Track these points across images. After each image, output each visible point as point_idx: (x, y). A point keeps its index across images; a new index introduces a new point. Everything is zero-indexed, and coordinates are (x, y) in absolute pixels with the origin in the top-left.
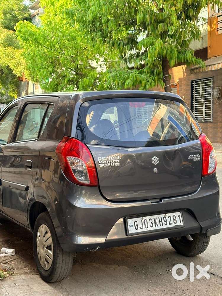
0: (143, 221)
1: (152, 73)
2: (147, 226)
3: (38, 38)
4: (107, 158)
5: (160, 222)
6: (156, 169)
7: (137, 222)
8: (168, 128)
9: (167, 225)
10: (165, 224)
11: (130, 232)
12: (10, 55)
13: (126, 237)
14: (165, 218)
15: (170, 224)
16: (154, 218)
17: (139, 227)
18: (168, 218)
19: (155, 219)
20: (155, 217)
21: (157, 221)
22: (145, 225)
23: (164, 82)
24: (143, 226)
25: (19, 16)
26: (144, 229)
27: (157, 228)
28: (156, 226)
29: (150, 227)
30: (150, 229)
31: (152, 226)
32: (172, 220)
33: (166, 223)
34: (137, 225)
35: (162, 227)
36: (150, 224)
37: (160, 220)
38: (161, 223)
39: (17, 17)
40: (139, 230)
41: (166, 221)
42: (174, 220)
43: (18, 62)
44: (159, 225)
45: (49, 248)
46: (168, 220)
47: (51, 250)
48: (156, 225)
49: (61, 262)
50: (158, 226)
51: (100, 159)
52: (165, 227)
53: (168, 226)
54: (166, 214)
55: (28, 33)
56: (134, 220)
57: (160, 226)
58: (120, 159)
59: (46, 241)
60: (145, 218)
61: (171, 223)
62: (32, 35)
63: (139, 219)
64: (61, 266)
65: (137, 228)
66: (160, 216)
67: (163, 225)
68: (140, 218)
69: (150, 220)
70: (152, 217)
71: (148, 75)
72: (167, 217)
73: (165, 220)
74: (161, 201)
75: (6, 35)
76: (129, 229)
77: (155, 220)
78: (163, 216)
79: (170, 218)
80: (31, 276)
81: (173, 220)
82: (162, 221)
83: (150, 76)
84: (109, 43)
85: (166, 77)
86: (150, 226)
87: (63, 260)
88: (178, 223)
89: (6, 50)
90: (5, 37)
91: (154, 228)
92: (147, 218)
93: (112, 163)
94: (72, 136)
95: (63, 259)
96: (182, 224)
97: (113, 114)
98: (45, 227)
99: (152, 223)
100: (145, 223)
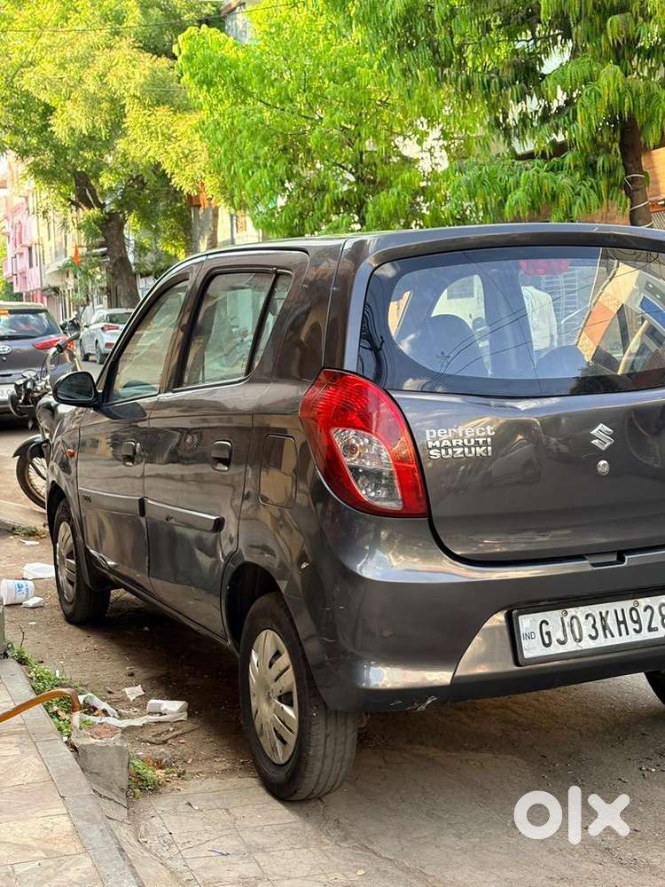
0: (567, 620)
1: (591, 168)
2: (578, 637)
3: (244, 76)
4: (454, 430)
5: (619, 623)
6: (606, 462)
7: (547, 624)
8: (642, 337)
9: (642, 633)
10: (635, 630)
11: (527, 654)
12: (162, 131)
13: (516, 668)
14: (634, 612)
15: (650, 629)
16: (601, 613)
17: (554, 639)
18: (645, 610)
19: (604, 615)
20: (603, 607)
21: (611, 622)
22: (573, 632)
23: (629, 194)
24: (565, 635)
25: (185, 14)
26: (571, 646)
27: (610, 642)
28: (606, 637)
29: (588, 638)
30: (587, 644)
31: (594, 634)
32: (657, 617)
33: (637, 627)
34: (548, 633)
35: (625, 639)
36: (587, 630)
37: (621, 619)
38: (622, 626)
39: (179, 16)
40: (556, 649)
41: (638, 622)
42: (663, 617)
43: (187, 152)
44: (616, 632)
45: (286, 698)
46: (645, 617)
47: (290, 704)
48: (607, 631)
49: (323, 741)
50: (613, 636)
51: (431, 434)
52: (634, 638)
53: (646, 635)
54: (639, 600)
55: (215, 64)
56: (540, 616)
57: (621, 635)
58: (494, 433)
59: (276, 680)
60: (571, 611)
61: (653, 626)
62: (224, 69)
63: (554, 617)
64: (322, 752)
65: (547, 641)
66: (618, 605)
67: (628, 634)
68: (558, 613)
69: (587, 617)
70: (595, 609)
71: (578, 175)
72: (640, 609)
73: (635, 618)
74: (621, 560)
75: (147, 72)
76: (525, 643)
77: (602, 618)
78: (628, 604)
79: (649, 611)
80: (234, 780)
81: (660, 618)
82: (624, 622)
83: (583, 178)
84: (457, 81)
85: (633, 181)
86: (590, 636)
87: (327, 736)
89: (149, 116)
90: (145, 78)
91: (602, 642)
92: (580, 612)
93: (469, 448)
94: (345, 368)
95: (328, 732)
97: (471, 299)
98: (274, 638)
99: (594, 626)
100: (572, 626)
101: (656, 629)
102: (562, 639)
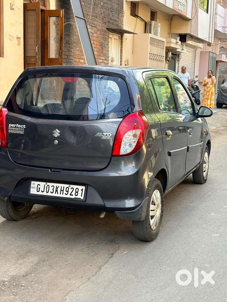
0: (46, 186)
2: (47, 191)
5: (61, 190)
7: (40, 185)
10: (65, 194)
11: (31, 192)
14: (67, 189)
15: (71, 195)
16: (57, 186)
17: (40, 190)
18: (71, 189)
19: (57, 187)
21: (59, 190)
26: (45, 193)
27: (56, 195)
28: (55, 193)
30: (49, 194)
31: (52, 192)
32: (74, 192)
33: (67, 193)
34: (39, 188)
35: (61, 196)
36: (51, 190)
37: (62, 189)
38: (62, 192)
40: (40, 193)
42: (76, 192)
44: (59, 193)
46: (70, 191)
48: (57, 192)
52: (64, 196)
53: (68, 196)
54: (71, 185)
56: (37, 183)
60: (48, 184)
61: (72, 194)
63: (42, 184)
65: (38, 190)
66: (63, 185)
67: (63, 194)
68: (45, 183)
69: (52, 186)
70: (55, 185)
72: (70, 188)
73: (67, 190)
76: (32, 189)
78: (68, 186)
79: (72, 189)
86: (51, 192)
88: (79, 196)
92: (51, 184)
96: (82, 198)
99: (53, 189)
100: (47, 188)
101: (72, 195)
102: (43, 191)
